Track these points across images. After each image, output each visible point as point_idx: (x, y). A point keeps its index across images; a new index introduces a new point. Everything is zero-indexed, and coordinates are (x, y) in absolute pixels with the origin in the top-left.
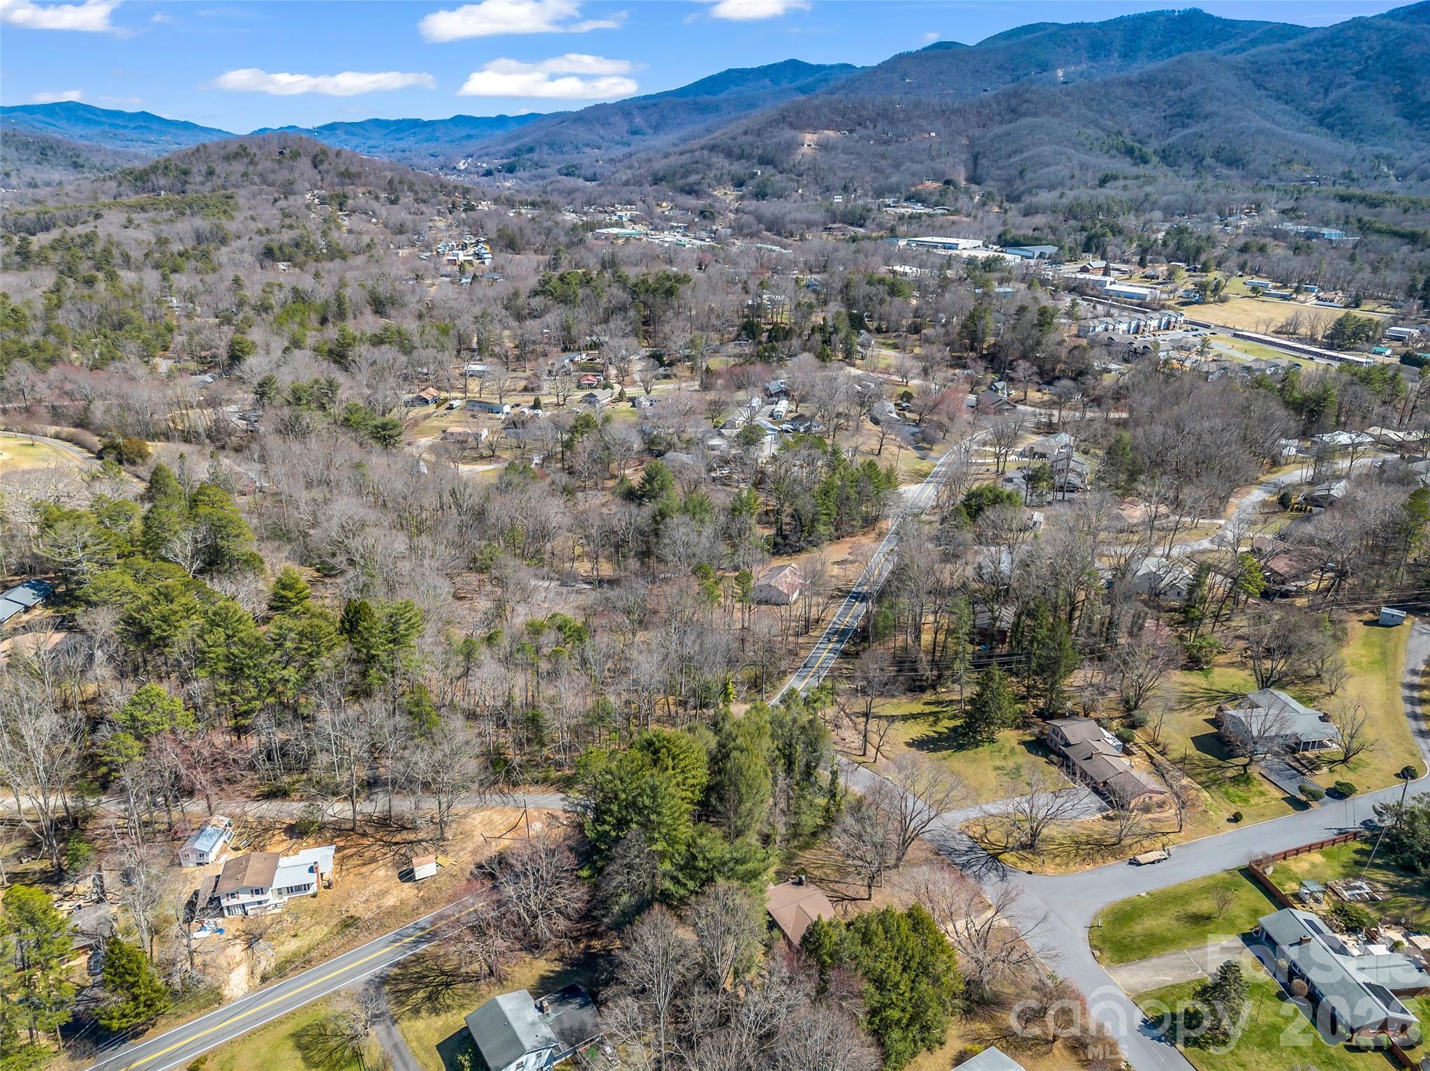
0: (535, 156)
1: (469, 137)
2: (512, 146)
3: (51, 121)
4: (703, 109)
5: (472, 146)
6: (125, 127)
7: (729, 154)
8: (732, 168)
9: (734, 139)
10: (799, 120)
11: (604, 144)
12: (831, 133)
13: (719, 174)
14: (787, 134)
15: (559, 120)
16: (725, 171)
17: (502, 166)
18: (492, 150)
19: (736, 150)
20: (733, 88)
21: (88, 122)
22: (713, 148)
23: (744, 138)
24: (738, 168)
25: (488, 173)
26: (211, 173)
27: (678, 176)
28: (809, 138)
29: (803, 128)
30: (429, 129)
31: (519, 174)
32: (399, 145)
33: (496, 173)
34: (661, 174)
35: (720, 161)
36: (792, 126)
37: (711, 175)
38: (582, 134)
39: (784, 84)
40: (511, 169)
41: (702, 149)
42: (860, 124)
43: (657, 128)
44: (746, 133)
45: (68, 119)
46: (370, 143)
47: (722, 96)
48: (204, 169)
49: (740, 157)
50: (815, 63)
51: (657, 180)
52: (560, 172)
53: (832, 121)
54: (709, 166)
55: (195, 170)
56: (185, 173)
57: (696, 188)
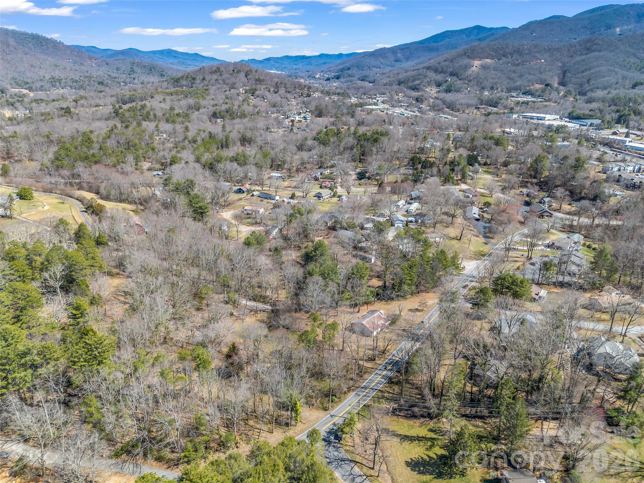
0: (350, 72)
1: (325, 63)
2: (341, 67)
3: (161, 57)
4: (431, 50)
5: (325, 67)
6: (188, 59)
7: (436, 71)
8: (437, 77)
9: (439, 63)
10: (471, 54)
11: (382, 66)
12: (489, 60)
13: (429, 80)
14: (466, 61)
15: (363, 55)
16: (433, 79)
17: (335, 76)
18: (332, 69)
19: (440, 69)
20: (447, 40)
21: (175, 57)
22: (428, 68)
23: (444, 63)
24: (439, 77)
25: (328, 79)
26: (204, 79)
27: (410, 81)
28: (477, 63)
29: (474, 58)
30: (309, 60)
31: (342, 80)
32: (295, 67)
33: (331, 79)
34: (402, 80)
35: (432, 75)
36: (469, 57)
37: (426, 81)
38: (373, 61)
39: (473, 37)
40: (338, 78)
41: (424, 68)
42: (504, 56)
43: (407, 59)
44: (445, 61)
45: (168, 56)
46: (283, 66)
47: (441, 43)
48: (201, 78)
49: (441, 72)
50: (489, 27)
51: (400, 83)
52: (359, 79)
53: (489, 54)
54: (426, 77)
55: (198, 78)
56: (194, 79)
57: (417, 87)
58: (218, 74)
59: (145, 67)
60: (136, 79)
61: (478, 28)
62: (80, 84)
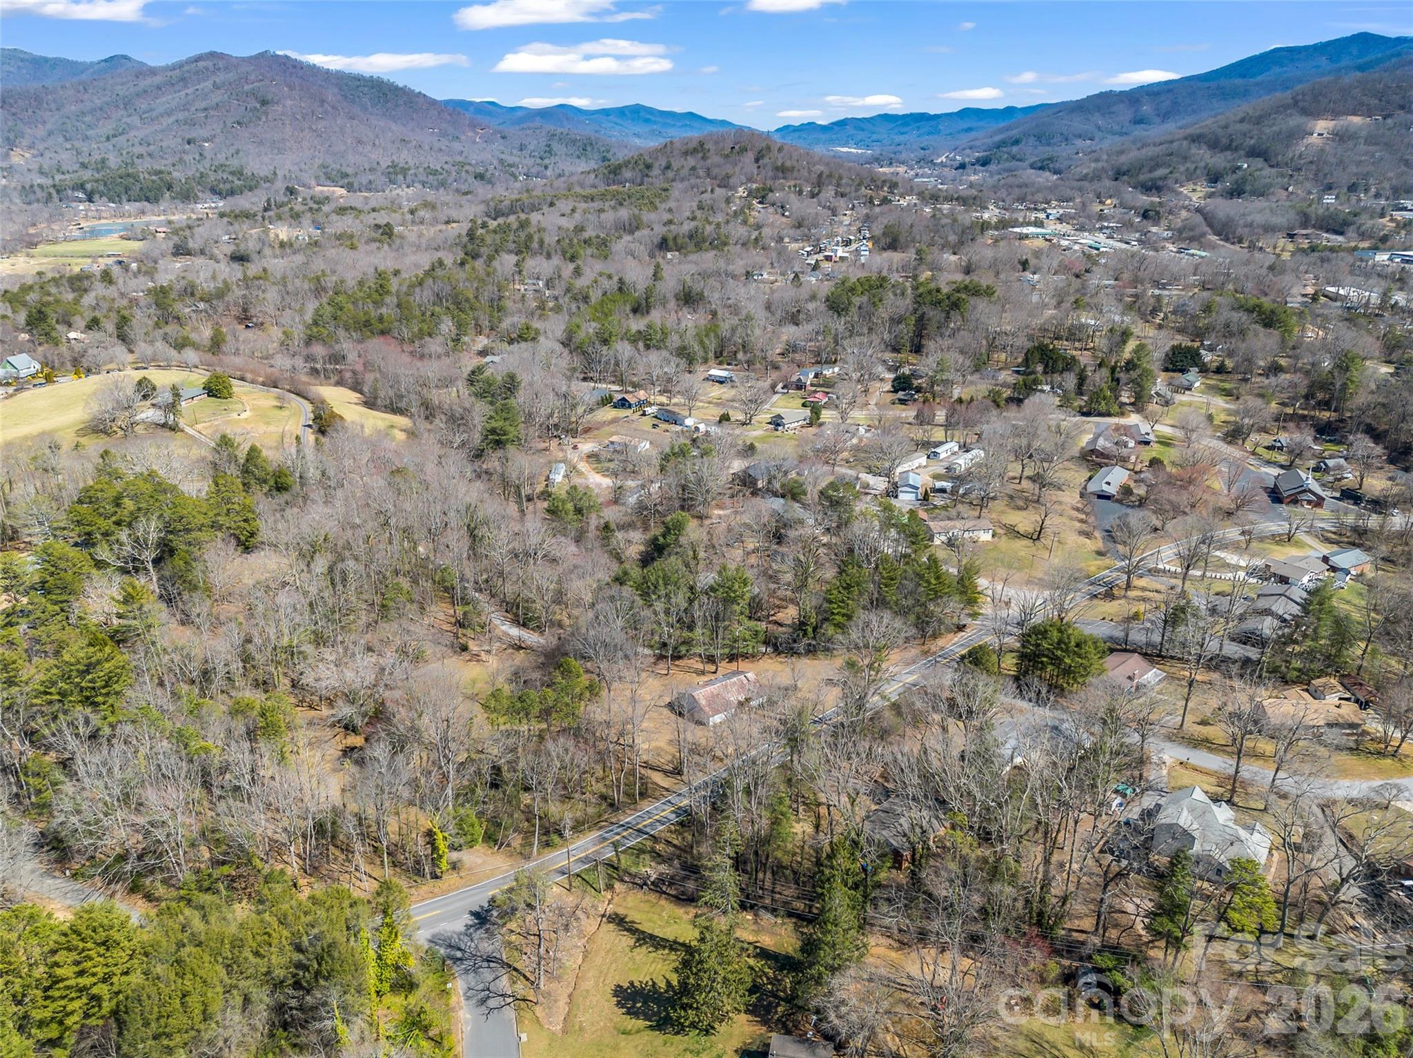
0: (1015, 149)
1: (970, 130)
2: (998, 138)
3: (619, 121)
4: (1226, 95)
5: (964, 139)
6: (673, 126)
7: (1214, 145)
8: (1213, 160)
9: (1226, 127)
10: (1312, 106)
11: (1098, 135)
12: (1356, 120)
13: (1192, 167)
14: (1295, 120)
15: (1055, 110)
16: (1203, 164)
17: (978, 160)
18: (978, 143)
19: (1224, 141)
20: (1277, 70)
21: (647, 121)
22: (1196, 139)
23: (1239, 127)
24: (1219, 161)
25: (962, 166)
26: (668, 167)
27: (1145, 169)
28: (1323, 126)
29: (1316, 114)
30: (933, 123)
31: (992, 167)
32: (901, 138)
33: (968, 166)
34: (1125, 168)
35: (1204, 156)
36: (1306, 112)
37: (1182, 169)
38: (1078, 124)
39: (1345, 62)
40: (984, 162)
41: (1186, 138)
42: (1402, 107)
43: (1165, 116)
44: (1242, 121)
45: (633, 120)
46: (874, 137)
47: (1259, 78)
48: (664, 164)
49: (1228, 148)
50: (1393, 36)
51: (1118, 175)
52: (1032, 166)
53: (1362, 104)
54: (1185, 158)
55: (656, 165)
56: (649, 167)
57: (1160, 183)
58: (700, 155)
59: (574, 142)
60: (550, 167)
61: (1364, 40)
62: (441, 177)
